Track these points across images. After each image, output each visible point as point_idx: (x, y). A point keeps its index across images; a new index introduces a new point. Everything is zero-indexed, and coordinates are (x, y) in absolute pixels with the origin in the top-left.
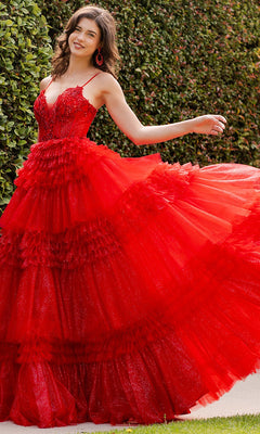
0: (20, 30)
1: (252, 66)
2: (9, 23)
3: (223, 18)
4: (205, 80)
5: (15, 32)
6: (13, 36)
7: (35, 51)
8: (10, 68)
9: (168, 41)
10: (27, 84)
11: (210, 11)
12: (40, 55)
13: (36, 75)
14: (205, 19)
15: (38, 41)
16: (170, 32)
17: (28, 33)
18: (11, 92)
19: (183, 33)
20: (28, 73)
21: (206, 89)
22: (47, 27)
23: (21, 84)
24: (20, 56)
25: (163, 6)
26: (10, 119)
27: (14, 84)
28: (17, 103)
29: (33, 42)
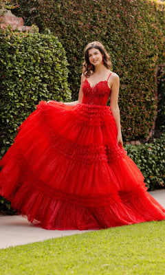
0: (54, 54)
1: (151, 65)
2: (49, 51)
3: (138, 45)
4: (132, 72)
5: (51, 55)
6: (51, 57)
7: (60, 63)
8: (50, 71)
9: (115, 56)
10: (57, 77)
11: (133, 42)
12: (62, 65)
13: (61, 73)
14: (131, 46)
15: (61, 58)
16: (116, 52)
17: (57, 55)
18: (50, 81)
19: (122, 52)
20: (57, 73)
21: (132, 75)
22: (65, 52)
23: (54, 77)
24: (54, 66)
25: (113, 41)
26: (50, 93)
27: (52, 77)
28: (53, 85)
29: (59, 59)
